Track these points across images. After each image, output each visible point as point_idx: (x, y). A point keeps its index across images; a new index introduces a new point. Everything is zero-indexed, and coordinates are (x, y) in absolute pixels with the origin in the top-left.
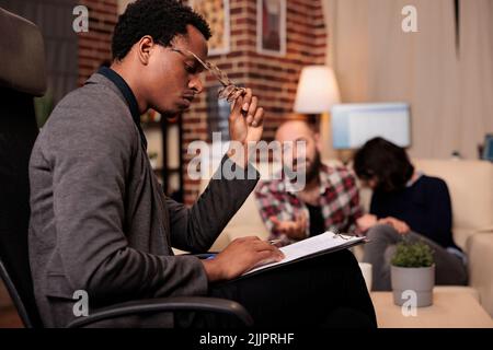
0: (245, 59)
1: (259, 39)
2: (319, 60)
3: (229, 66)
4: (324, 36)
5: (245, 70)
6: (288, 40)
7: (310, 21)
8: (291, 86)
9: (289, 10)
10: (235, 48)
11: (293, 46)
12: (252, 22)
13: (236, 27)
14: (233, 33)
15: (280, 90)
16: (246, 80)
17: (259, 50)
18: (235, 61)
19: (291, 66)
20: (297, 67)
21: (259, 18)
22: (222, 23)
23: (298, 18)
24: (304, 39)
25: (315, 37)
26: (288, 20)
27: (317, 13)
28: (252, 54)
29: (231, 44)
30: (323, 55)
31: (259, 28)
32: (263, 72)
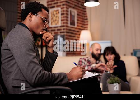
0: (65, 28)
1: (69, 22)
2: (86, 29)
3: (61, 30)
4: (87, 22)
5: (65, 31)
6: (77, 23)
7: (83, 18)
8: (78, 36)
9: (78, 15)
10: (62, 25)
11: (78, 24)
12: (67, 17)
13: (62, 19)
14: (62, 20)
15: (75, 37)
16: (65, 34)
17: (69, 25)
18: (62, 28)
19: (78, 30)
20: (80, 31)
21: (69, 16)
22: (59, 18)
23: (80, 17)
24: (81, 23)
25: (85, 22)
26: (77, 17)
27: (85, 15)
28: (67, 26)
29: (61, 23)
30: (87, 27)
31: (69, 19)
32: (70, 32)
